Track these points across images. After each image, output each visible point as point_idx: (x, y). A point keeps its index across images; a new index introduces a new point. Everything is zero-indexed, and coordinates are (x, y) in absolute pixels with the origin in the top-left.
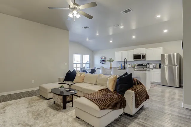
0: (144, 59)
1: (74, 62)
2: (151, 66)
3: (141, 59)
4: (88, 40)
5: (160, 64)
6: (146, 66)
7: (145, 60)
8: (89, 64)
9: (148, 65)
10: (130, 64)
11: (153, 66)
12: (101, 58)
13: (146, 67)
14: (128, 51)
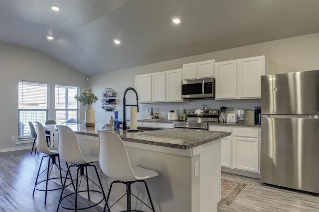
0: (211, 95)
1: (20, 107)
2: (231, 117)
3: (203, 95)
4: (50, 38)
5: (258, 112)
6: (217, 116)
7: (214, 98)
8: (77, 110)
9: (222, 114)
10: (173, 111)
11: (238, 118)
12: (105, 95)
13: (216, 119)
14: (168, 72)
